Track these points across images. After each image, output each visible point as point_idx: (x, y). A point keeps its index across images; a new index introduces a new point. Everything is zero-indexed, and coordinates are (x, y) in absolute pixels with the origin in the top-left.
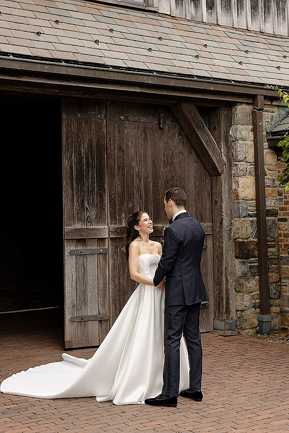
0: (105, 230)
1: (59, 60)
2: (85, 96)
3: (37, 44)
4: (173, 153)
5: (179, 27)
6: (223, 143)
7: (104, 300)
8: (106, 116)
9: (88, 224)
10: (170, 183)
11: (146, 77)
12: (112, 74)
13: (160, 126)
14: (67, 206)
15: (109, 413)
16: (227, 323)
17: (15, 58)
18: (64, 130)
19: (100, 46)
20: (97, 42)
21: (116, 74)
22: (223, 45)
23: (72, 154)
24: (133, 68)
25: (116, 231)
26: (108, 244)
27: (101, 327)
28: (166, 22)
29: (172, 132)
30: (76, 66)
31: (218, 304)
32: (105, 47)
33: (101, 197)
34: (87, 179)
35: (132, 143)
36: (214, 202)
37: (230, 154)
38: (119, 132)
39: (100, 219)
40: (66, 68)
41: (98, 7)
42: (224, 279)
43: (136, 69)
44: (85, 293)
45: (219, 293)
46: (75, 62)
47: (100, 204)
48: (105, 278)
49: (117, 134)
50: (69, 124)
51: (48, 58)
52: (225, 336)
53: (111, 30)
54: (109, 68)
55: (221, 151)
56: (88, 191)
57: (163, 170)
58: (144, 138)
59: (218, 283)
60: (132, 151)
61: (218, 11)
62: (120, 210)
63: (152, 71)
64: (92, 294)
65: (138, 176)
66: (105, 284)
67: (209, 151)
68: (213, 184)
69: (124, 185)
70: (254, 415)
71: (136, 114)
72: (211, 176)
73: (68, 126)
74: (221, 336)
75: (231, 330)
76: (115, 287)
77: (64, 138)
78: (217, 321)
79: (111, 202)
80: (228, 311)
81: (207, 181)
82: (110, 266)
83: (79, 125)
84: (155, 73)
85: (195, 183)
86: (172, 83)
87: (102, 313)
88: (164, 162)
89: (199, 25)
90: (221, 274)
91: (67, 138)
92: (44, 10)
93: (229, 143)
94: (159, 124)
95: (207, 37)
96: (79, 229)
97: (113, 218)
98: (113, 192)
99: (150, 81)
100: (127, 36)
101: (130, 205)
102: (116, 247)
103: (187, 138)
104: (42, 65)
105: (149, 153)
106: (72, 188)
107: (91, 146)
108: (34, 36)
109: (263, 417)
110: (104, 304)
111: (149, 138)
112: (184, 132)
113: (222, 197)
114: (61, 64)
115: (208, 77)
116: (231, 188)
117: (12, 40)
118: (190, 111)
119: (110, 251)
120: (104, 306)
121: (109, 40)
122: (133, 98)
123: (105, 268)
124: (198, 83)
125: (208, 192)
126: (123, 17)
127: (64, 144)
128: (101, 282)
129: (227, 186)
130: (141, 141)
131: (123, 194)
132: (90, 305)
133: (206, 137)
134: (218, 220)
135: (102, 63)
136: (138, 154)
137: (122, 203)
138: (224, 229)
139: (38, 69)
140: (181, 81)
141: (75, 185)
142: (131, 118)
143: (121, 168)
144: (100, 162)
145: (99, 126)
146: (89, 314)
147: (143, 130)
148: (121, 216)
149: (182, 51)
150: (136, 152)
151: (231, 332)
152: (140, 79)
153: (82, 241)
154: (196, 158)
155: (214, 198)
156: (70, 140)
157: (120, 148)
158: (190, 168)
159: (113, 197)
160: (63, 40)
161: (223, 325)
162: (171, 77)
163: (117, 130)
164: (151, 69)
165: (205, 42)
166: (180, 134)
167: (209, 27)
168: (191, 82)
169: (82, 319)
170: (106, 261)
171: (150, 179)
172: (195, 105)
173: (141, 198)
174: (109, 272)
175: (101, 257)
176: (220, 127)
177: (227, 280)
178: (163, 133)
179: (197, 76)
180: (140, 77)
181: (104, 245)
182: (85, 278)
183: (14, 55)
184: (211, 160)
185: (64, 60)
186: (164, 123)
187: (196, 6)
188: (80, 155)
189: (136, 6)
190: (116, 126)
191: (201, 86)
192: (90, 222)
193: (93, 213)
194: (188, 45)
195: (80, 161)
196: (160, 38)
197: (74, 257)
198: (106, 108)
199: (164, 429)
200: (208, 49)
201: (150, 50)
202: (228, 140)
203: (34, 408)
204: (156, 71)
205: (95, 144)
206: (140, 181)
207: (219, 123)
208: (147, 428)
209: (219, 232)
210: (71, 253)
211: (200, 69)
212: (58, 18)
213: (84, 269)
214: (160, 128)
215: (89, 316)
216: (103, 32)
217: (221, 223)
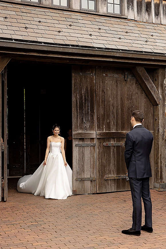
0: (94, 133)
1: (69, 45)
2: (84, 64)
3: (57, 37)
4: (132, 93)
5: (138, 26)
6: (160, 88)
7: (93, 170)
8: (95, 74)
9: (85, 131)
10: (131, 109)
11: (115, 53)
12: (97, 52)
13: (125, 79)
14: (74, 121)
15: (81, 230)
16: (161, 184)
17: (44, 45)
18: (73, 82)
19: (92, 37)
20: (91, 35)
21: (99, 52)
22: (162, 35)
23: (77, 94)
24: (109, 48)
25: (100, 134)
26: (95, 141)
27: (92, 184)
28: (131, 24)
29: (132, 82)
30: (77, 48)
31: (156, 174)
32: (95, 37)
33: (92, 116)
34: (85, 108)
35: (109, 88)
36: (155, 119)
37: (164, 94)
38: (103, 82)
39: (91, 128)
40: (72, 49)
41: (94, 17)
42: (159, 161)
43: (110, 49)
44: (83, 166)
45: (157, 168)
46: (77, 46)
47: (92, 120)
48: (94, 159)
49: (101, 84)
50: (76, 79)
51: (63, 44)
52: (159, 191)
53: (100, 29)
54: (96, 48)
55: (159, 93)
56: (85, 114)
57: (126, 102)
58: (116, 86)
59: (156, 163)
60: (109, 92)
61: (161, 16)
62: (103, 124)
63: (120, 49)
64: (87, 166)
65: (112, 105)
66: (94, 162)
67: (152, 92)
68: (155, 110)
69: (105, 110)
70: (159, 236)
71: (112, 73)
72: (153, 106)
73: (75, 80)
74: (157, 191)
75: (162, 188)
76: (99, 163)
77: (73, 86)
78: (155, 183)
79: (97, 119)
80: (161, 178)
81: (152, 108)
82: (97, 153)
83: (81, 79)
84: (121, 51)
85: (144, 109)
86: (130, 56)
87: (92, 177)
88: (127, 98)
89: (150, 25)
90: (158, 158)
91: (75, 86)
92: (64, 19)
93: (163, 88)
94: (125, 78)
95: (154, 31)
96: (80, 133)
97: (99, 127)
98: (99, 114)
99: (118, 55)
100: (108, 32)
101: (108, 121)
102: (100, 143)
103: (140, 85)
104: (59, 48)
105: (119, 93)
106: (77, 112)
107: (87, 90)
108: (57, 33)
109: (163, 238)
110: (93, 172)
111: (119, 86)
112: (139, 82)
113: (159, 117)
114: (69, 47)
115: (151, 52)
116: (164, 112)
117: (44, 36)
118: (141, 71)
119: (97, 145)
120: (93, 173)
121: (98, 34)
122: (109, 64)
123: (94, 154)
124: (145, 55)
125: (152, 114)
126: (108, 22)
127: (73, 89)
128: (92, 161)
129: (162, 111)
130: (115, 87)
131: (104, 115)
132: (86, 172)
133: (150, 85)
134: (157, 129)
135: (92, 46)
136: (113, 94)
137: (103, 120)
138: (160, 134)
139: (57, 50)
140: (135, 54)
141: (78, 110)
142: (109, 75)
143: (104, 101)
144: (92, 98)
145: (92, 80)
146: (85, 177)
147: (115, 81)
148: (103, 126)
149: (138, 39)
150: (112, 93)
151: (163, 189)
152: (112, 54)
153: (82, 139)
154: (145, 96)
155: (155, 117)
156: (76, 87)
157: (103, 91)
158: (142, 101)
159: (99, 116)
160: (72, 35)
161: (159, 186)
162: (130, 52)
163: (101, 81)
164: (119, 48)
165: (152, 34)
166: (136, 83)
167: (156, 25)
168: (141, 55)
169: (82, 179)
170: (95, 150)
171: (119, 107)
172: (144, 68)
173: (114, 117)
174: (96, 155)
175: (92, 148)
176: (158, 79)
177: (161, 161)
178: (127, 83)
179: (145, 52)
180: (112, 53)
181: (94, 142)
182: (84, 159)
183: (45, 43)
184: (153, 97)
185: (71, 45)
186: (127, 77)
187: (149, 15)
188: (81, 94)
189: (115, 16)
190: (101, 79)
191: (147, 57)
192: (87, 130)
193: (88, 125)
194: (142, 36)
195: (81, 98)
196: (127, 32)
197: (78, 147)
198: (95, 70)
199: (106, 241)
200: (154, 37)
201: (120, 38)
202: (163, 86)
203: (45, 225)
204: (121, 50)
205: (89, 89)
206: (114, 108)
207: (158, 77)
208: (98, 240)
209: (157, 135)
210: (76, 146)
211: (147, 48)
212: (71, 23)
213: (83, 154)
214: (125, 80)
215: (86, 178)
216: (95, 30)
217: (158, 131)
